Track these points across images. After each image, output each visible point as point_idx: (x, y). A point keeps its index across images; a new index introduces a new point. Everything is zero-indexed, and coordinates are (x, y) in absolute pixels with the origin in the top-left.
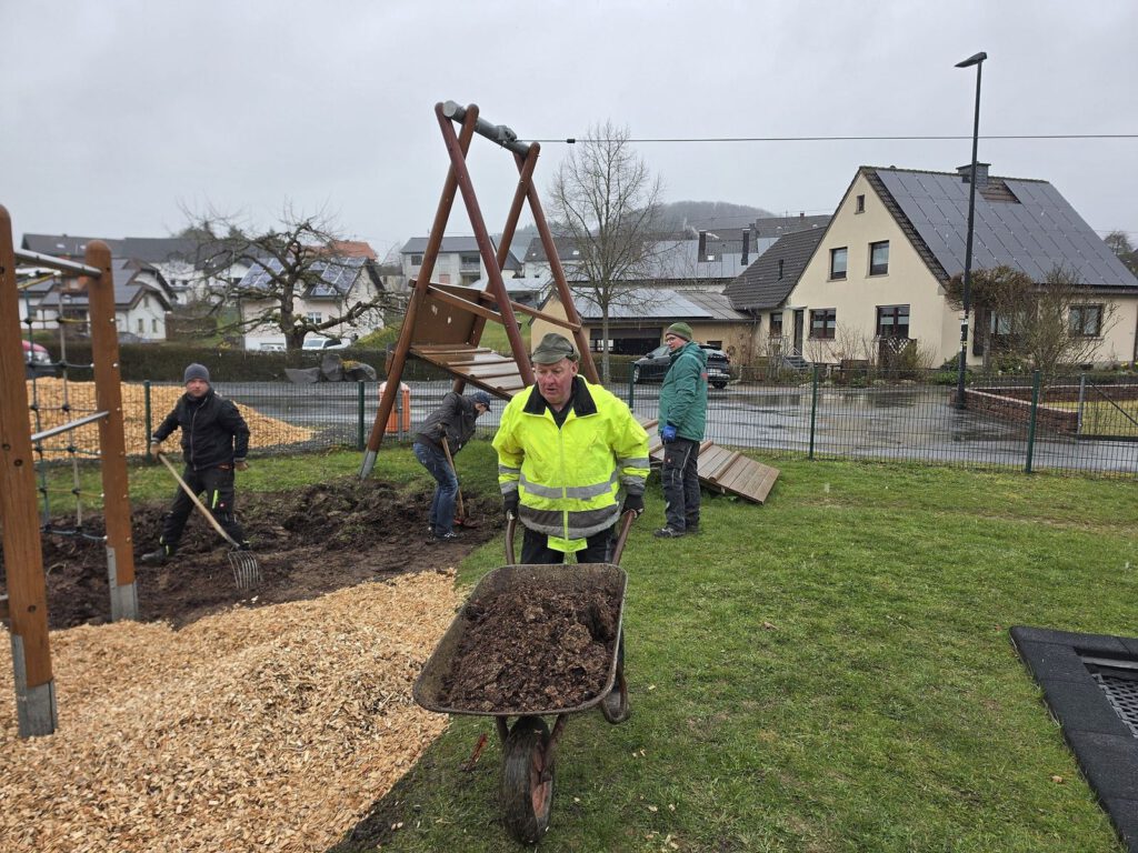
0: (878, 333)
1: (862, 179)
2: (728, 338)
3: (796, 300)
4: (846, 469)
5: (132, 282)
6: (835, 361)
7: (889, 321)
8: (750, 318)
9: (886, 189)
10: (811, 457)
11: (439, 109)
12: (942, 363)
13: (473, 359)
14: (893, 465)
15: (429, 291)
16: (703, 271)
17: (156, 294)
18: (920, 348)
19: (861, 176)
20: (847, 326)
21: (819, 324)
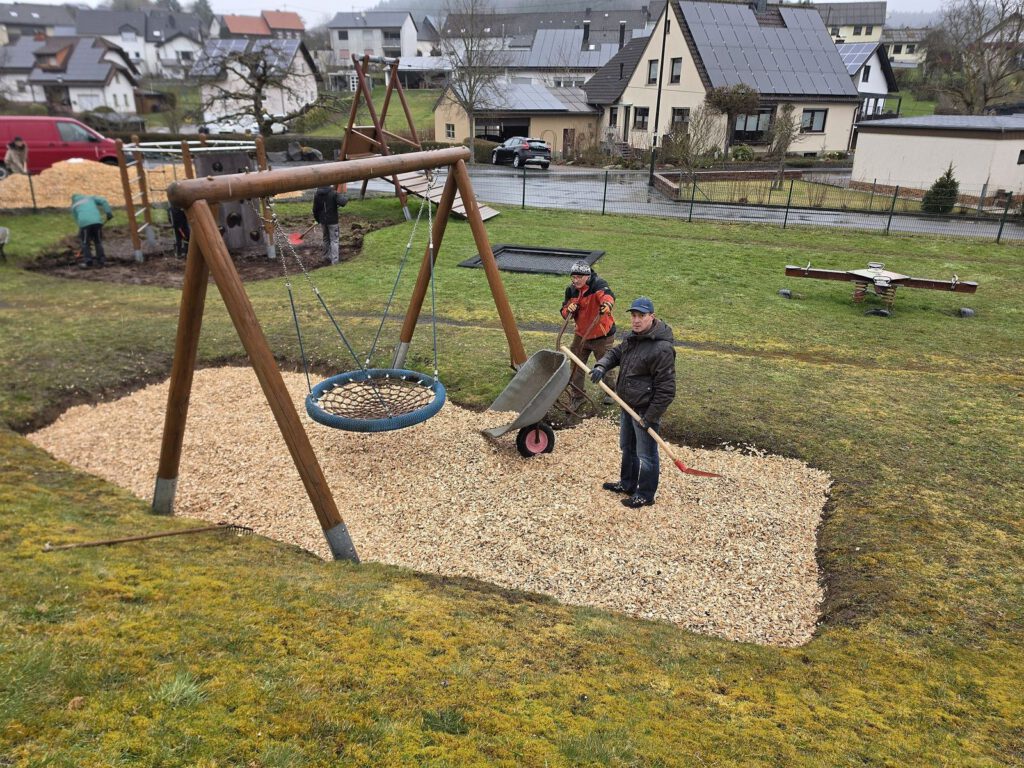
0: (672, 128)
1: (669, 7)
3: (627, 98)
5: (102, 61)
7: (677, 119)
8: (597, 110)
15: (352, 132)
17: (123, 71)
21: (639, 118)
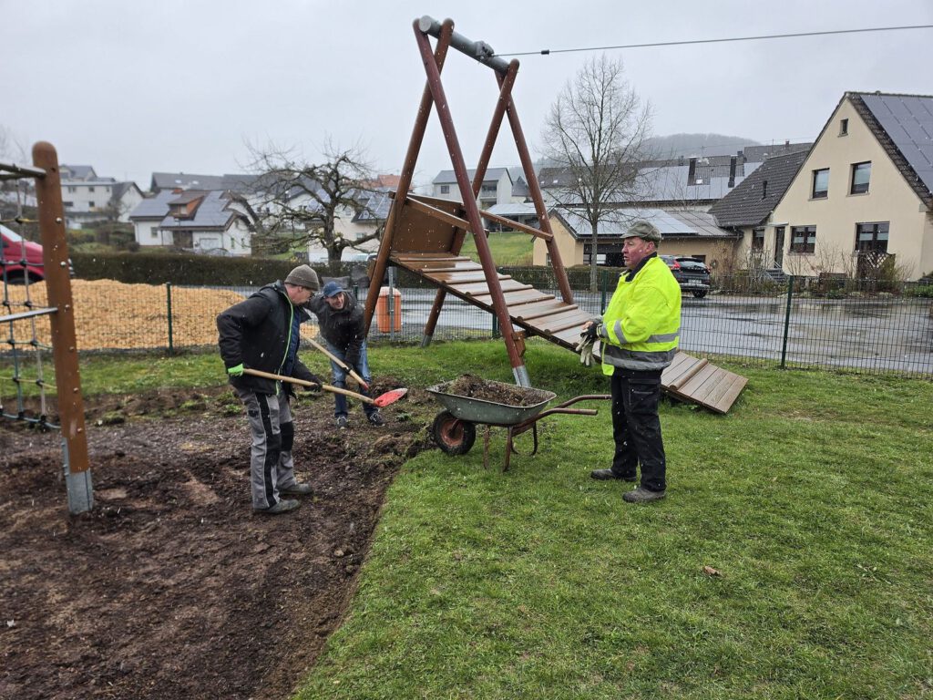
0: (857, 249)
1: (847, 105)
2: (711, 253)
3: (778, 218)
4: (819, 380)
5: (226, 209)
6: (813, 274)
7: (868, 237)
8: (734, 235)
9: (870, 113)
10: (782, 366)
11: (416, 25)
12: (920, 276)
13: (454, 266)
14: (869, 377)
15: (407, 202)
16: (691, 193)
17: (244, 219)
18: (899, 262)
19: (846, 101)
20: (827, 241)
21: (799, 240)
